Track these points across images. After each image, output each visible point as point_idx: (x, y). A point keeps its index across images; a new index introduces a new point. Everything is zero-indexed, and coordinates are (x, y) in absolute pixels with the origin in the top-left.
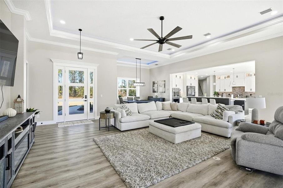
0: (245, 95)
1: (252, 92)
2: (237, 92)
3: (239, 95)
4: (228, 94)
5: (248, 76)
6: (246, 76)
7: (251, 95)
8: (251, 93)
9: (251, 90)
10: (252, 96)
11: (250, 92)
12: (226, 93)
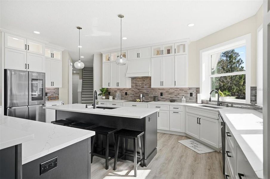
0: (152, 96)
1: (163, 89)
2: (138, 88)
3: (141, 96)
4: (124, 93)
5: (157, 55)
6: (154, 55)
7: (162, 94)
8: (161, 91)
9: (162, 83)
10: (163, 97)
11: (159, 89)
12: (121, 90)
